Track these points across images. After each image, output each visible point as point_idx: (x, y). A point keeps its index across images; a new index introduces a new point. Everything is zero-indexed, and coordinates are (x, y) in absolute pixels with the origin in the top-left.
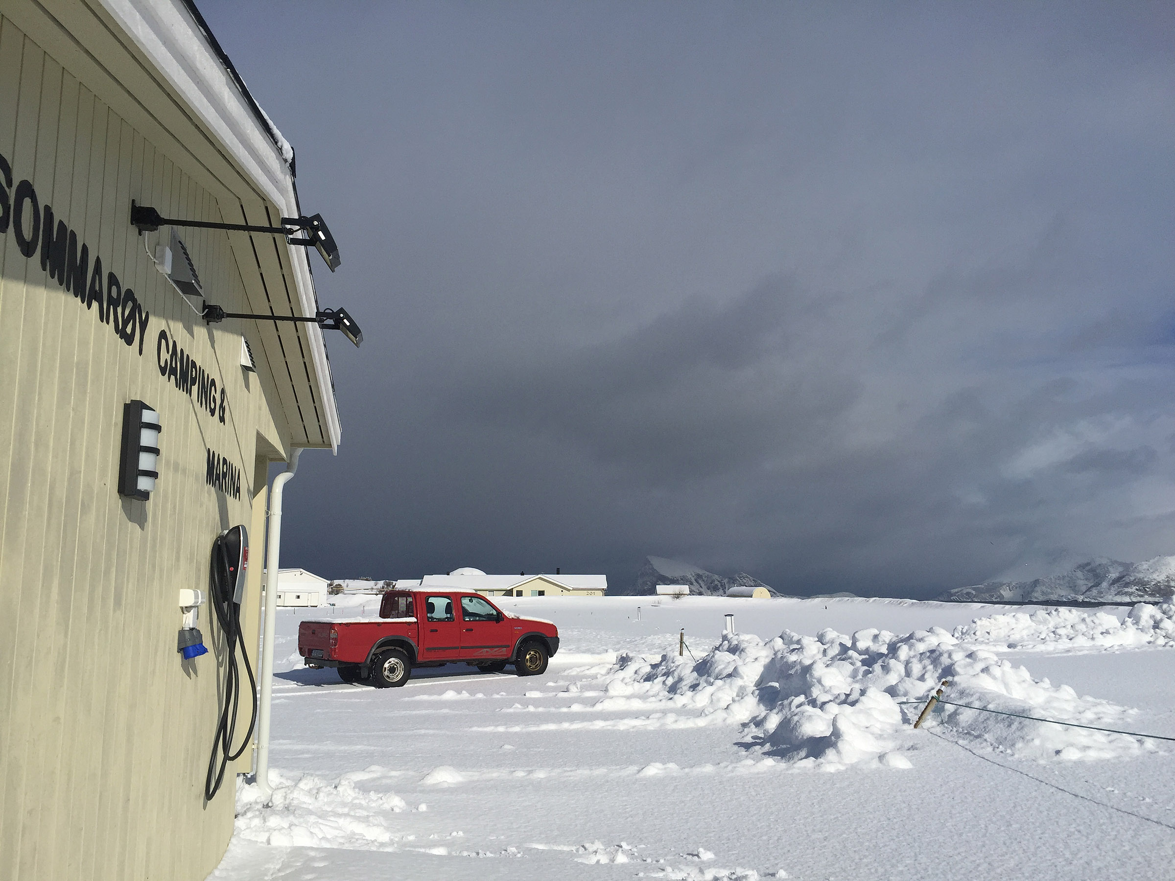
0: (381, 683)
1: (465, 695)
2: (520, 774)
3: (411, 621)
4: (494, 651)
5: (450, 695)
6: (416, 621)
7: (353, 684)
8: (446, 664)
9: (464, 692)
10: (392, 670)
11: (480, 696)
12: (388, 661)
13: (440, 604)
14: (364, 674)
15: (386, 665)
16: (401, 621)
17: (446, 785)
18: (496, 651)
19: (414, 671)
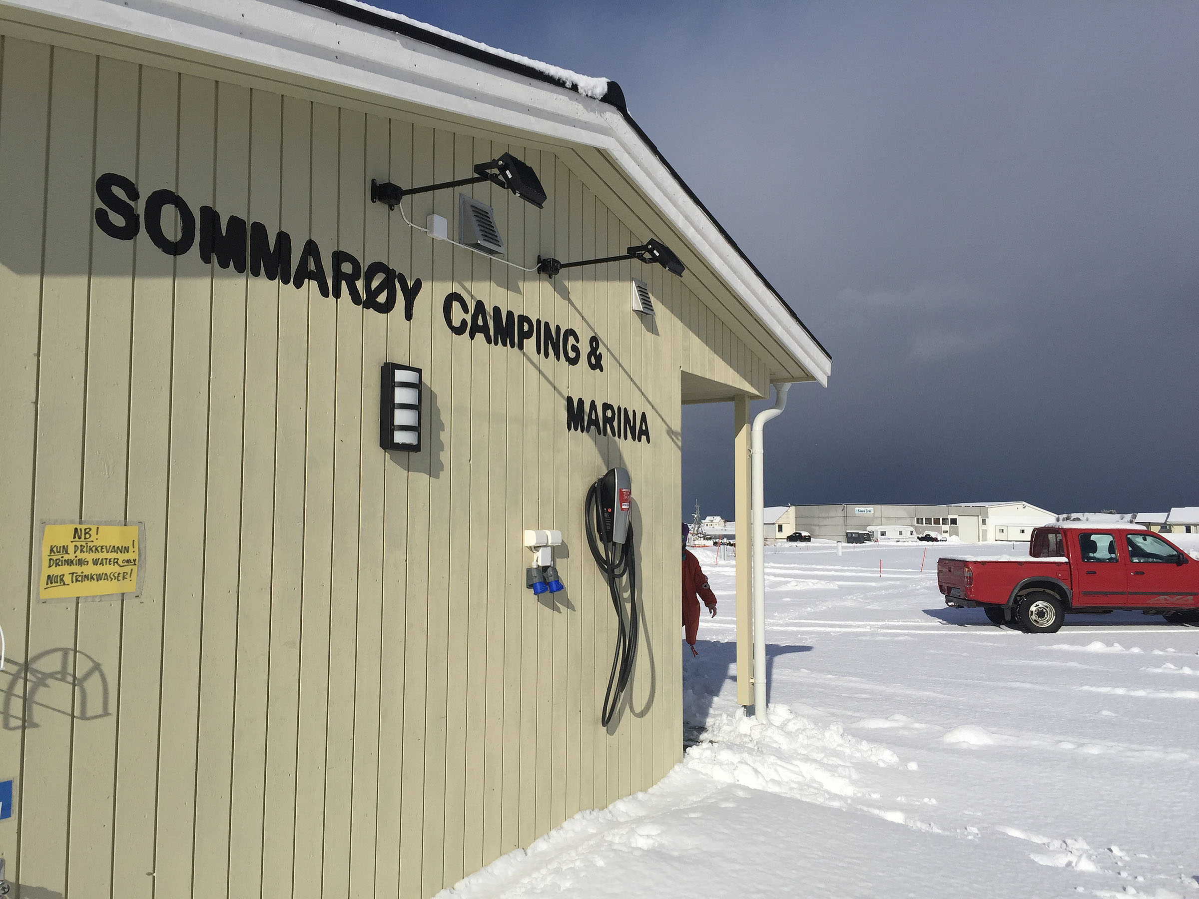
0: (1028, 628)
1: (1117, 648)
2: (1068, 746)
3: (1061, 561)
4: (1176, 598)
5: (1096, 647)
6: (1068, 561)
7: (1001, 626)
8: (1112, 611)
9: (1116, 644)
10: (1041, 614)
11: (1136, 650)
12: (1035, 604)
13: (1102, 542)
14: (1008, 617)
15: (1033, 608)
16: (1049, 561)
17: (965, 746)
18: (1178, 599)
19: (1068, 617)
